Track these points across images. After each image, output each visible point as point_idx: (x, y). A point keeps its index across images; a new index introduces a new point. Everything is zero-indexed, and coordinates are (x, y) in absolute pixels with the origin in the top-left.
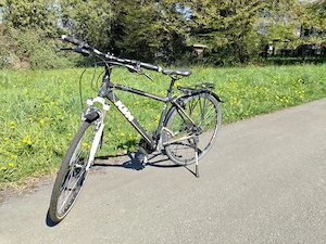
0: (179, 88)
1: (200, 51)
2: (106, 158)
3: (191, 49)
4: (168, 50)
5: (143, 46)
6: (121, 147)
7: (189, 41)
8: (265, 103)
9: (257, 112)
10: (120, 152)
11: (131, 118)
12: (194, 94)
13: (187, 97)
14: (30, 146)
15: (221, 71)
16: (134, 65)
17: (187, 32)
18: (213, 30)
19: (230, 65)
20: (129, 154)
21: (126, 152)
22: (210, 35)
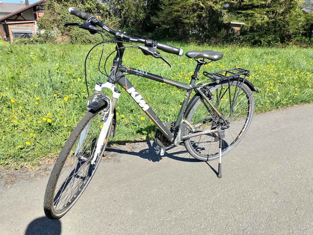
0: (206, 74)
1: (237, 29)
2: (123, 143)
3: (228, 26)
4: (203, 27)
5: (178, 22)
6: (140, 132)
7: (226, 18)
8: (306, 91)
9: (296, 101)
10: (139, 137)
11: (146, 107)
12: (222, 82)
13: (214, 84)
14: (50, 124)
15: (259, 51)
16: (150, 46)
17: (224, 8)
18: (253, 7)
19: (269, 44)
20: (147, 141)
21: (144, 137)
22: (250, 12)
